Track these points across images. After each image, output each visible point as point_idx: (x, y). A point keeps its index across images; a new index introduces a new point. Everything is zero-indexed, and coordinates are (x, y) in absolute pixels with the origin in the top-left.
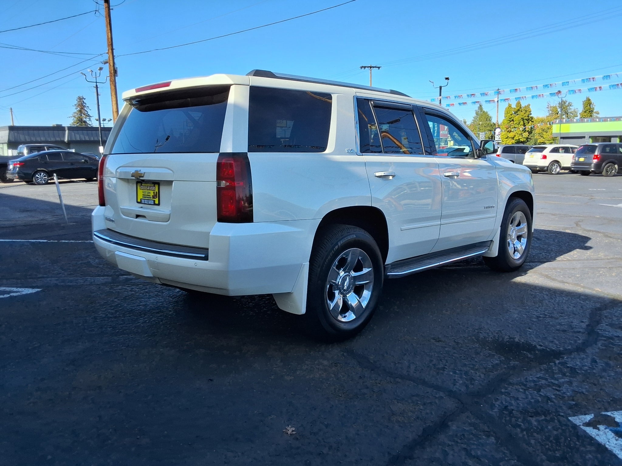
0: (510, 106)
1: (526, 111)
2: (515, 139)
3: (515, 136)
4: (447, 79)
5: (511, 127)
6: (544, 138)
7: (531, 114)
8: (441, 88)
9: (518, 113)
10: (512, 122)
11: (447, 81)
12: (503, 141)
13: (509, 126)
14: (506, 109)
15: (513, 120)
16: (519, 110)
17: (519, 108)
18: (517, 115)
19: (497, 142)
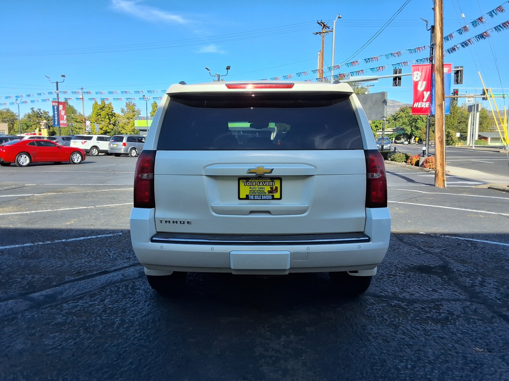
0: (96, 103)
1: (110, 108)
2: (103, 130)
3: (103, 127)
4: (63, 76)
5: (99, 120)
6: (125, 130)
7: (113, 110)
8: (57, 83)
9: (103, 109)
10: (99, 116)
11: (63, 78)
12: (93, 131)
13: (97, 119)
14: (93, 105)
15: (100, 115)
16: (104, 107)
17: (103, 105)
18: (103, 110)
19: (88, 131)
